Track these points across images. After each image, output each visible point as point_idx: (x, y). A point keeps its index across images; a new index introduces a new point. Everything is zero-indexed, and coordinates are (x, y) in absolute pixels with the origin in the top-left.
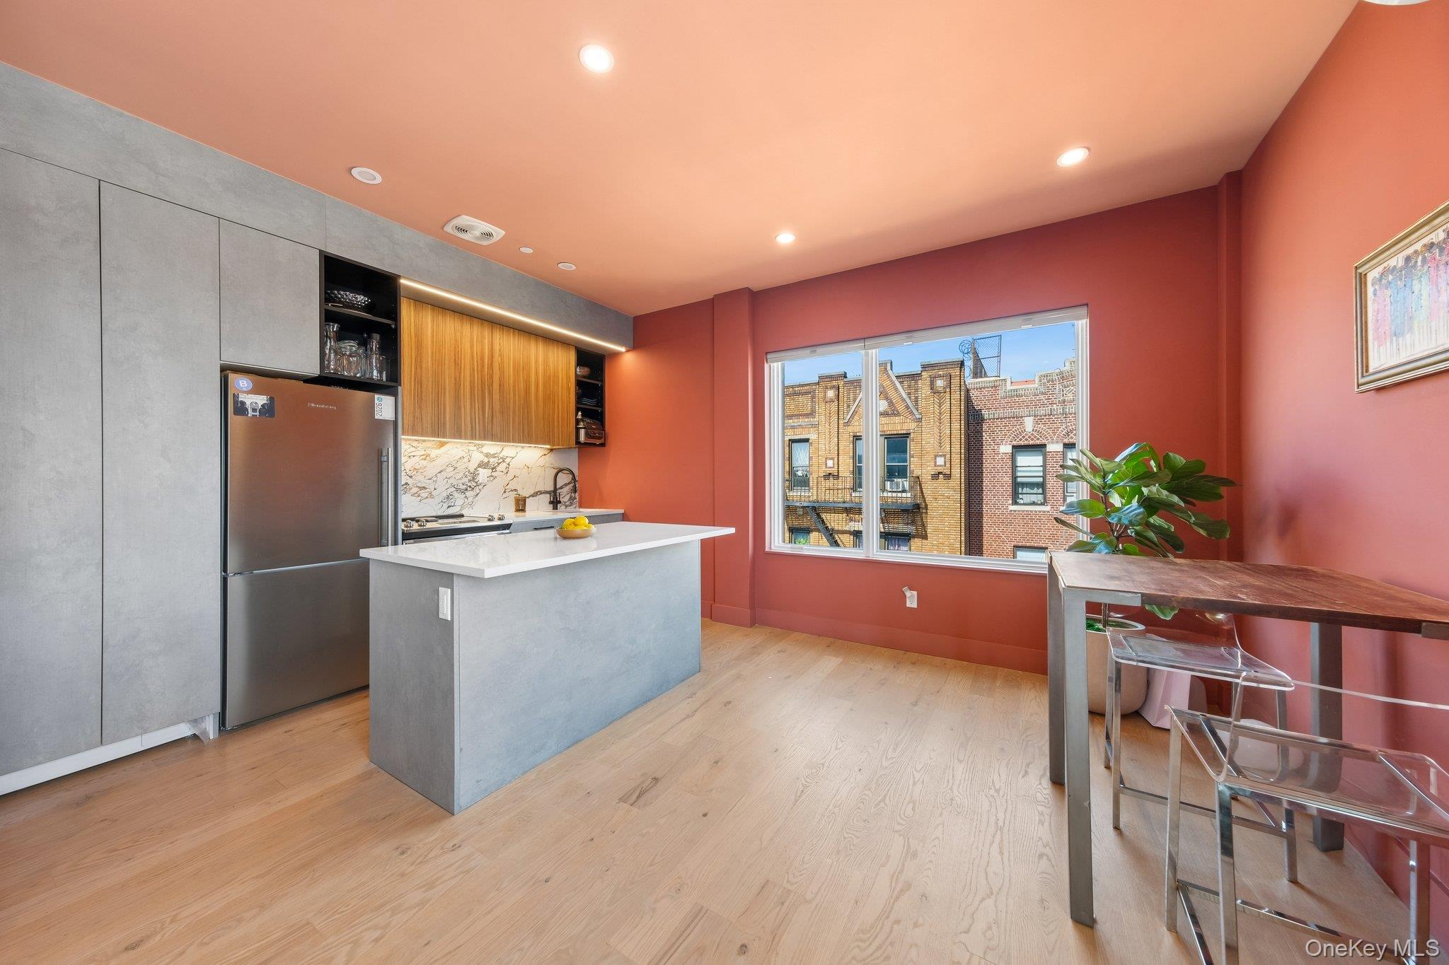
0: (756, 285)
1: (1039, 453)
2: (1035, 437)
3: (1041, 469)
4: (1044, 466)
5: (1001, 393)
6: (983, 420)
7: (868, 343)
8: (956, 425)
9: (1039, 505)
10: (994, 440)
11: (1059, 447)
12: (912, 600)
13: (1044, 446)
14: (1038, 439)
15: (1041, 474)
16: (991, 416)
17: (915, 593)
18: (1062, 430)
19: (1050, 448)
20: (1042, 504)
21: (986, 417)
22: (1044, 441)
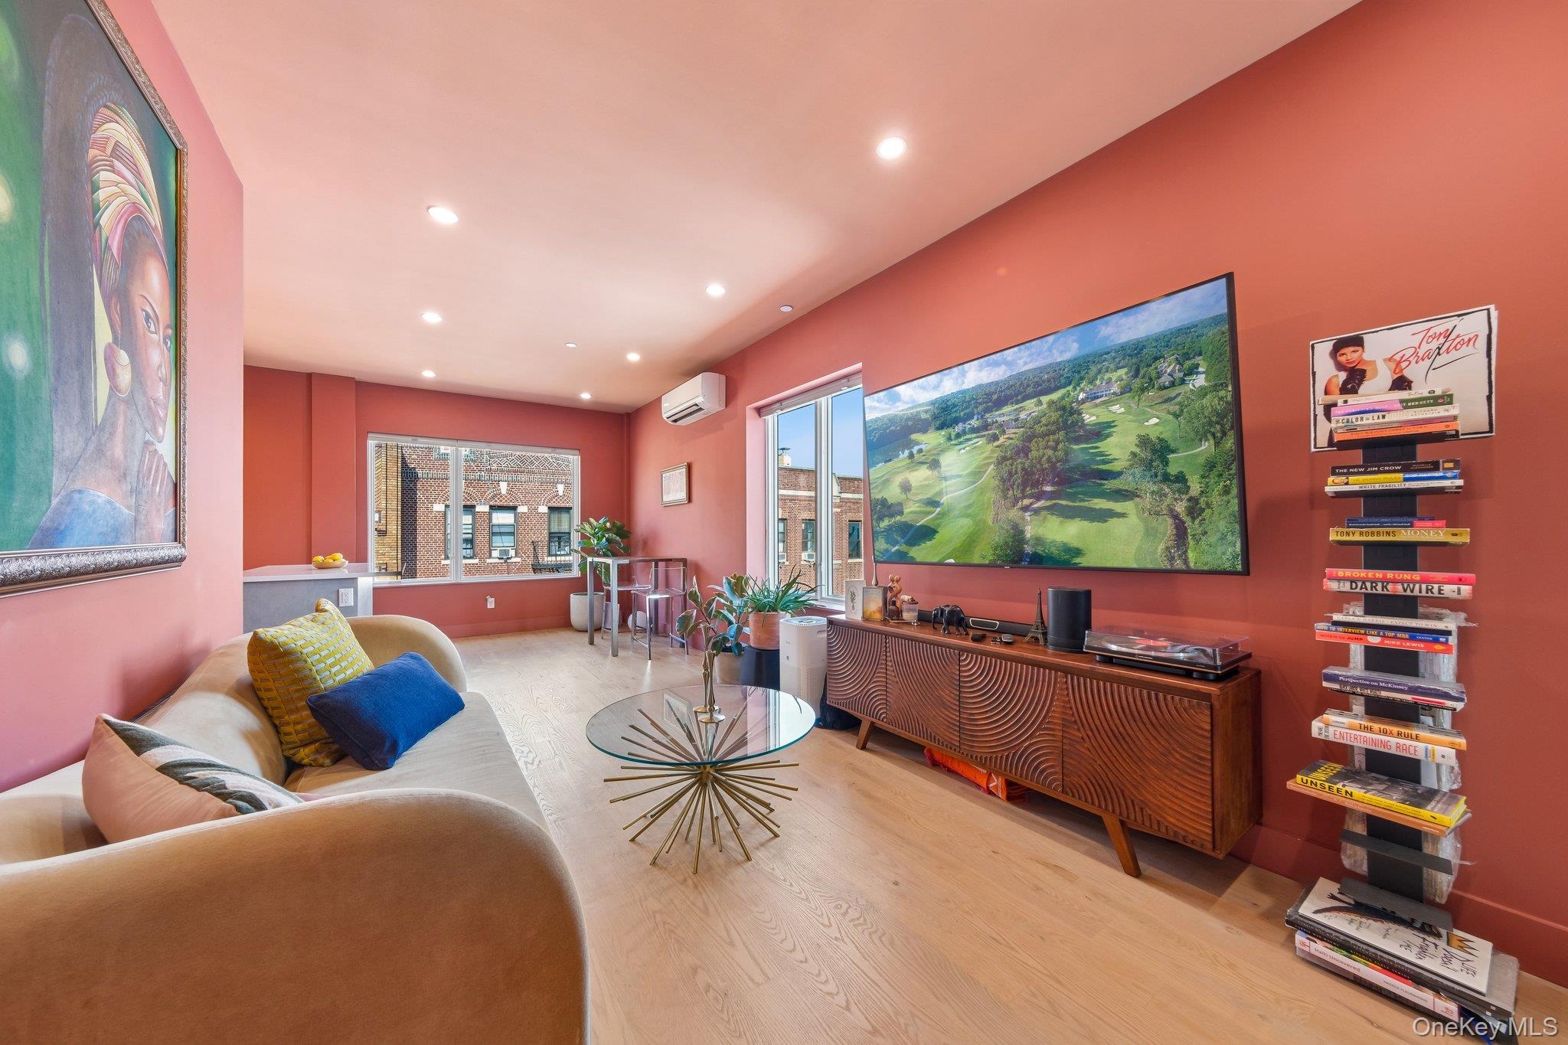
0: (357, 378)
1: (469, 512)
2: (466, 498)
3: (470, 526)
4: (473, 524)
5: (435, 455)
6: (417, 478)
7: (460, 443)
8: (393, 482)
9: (469, 558)
10: (427, 498)
11: (486, 509)
12: (491, 603)
13: (473, 507)
14: (469, 500)
15: (470, 531)
16: (425, 476)
17: (493, 599)
18: (489, 493)
19: (479, 509)
20: (471, 558)
21: (420, 475)
22: (474, 503)
